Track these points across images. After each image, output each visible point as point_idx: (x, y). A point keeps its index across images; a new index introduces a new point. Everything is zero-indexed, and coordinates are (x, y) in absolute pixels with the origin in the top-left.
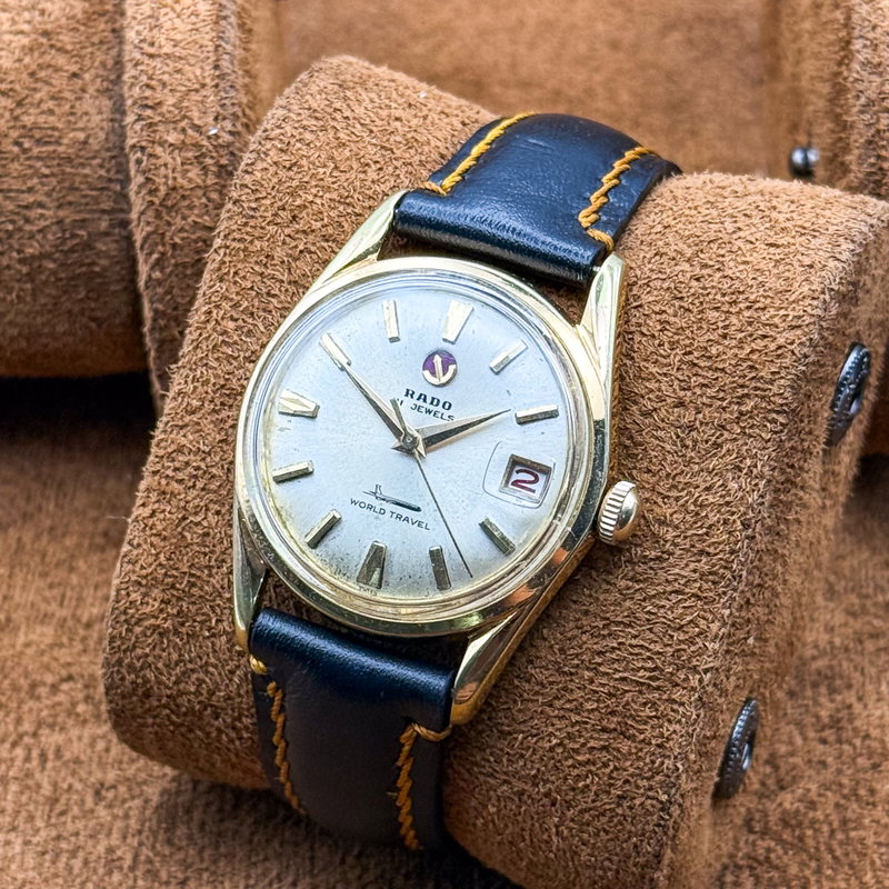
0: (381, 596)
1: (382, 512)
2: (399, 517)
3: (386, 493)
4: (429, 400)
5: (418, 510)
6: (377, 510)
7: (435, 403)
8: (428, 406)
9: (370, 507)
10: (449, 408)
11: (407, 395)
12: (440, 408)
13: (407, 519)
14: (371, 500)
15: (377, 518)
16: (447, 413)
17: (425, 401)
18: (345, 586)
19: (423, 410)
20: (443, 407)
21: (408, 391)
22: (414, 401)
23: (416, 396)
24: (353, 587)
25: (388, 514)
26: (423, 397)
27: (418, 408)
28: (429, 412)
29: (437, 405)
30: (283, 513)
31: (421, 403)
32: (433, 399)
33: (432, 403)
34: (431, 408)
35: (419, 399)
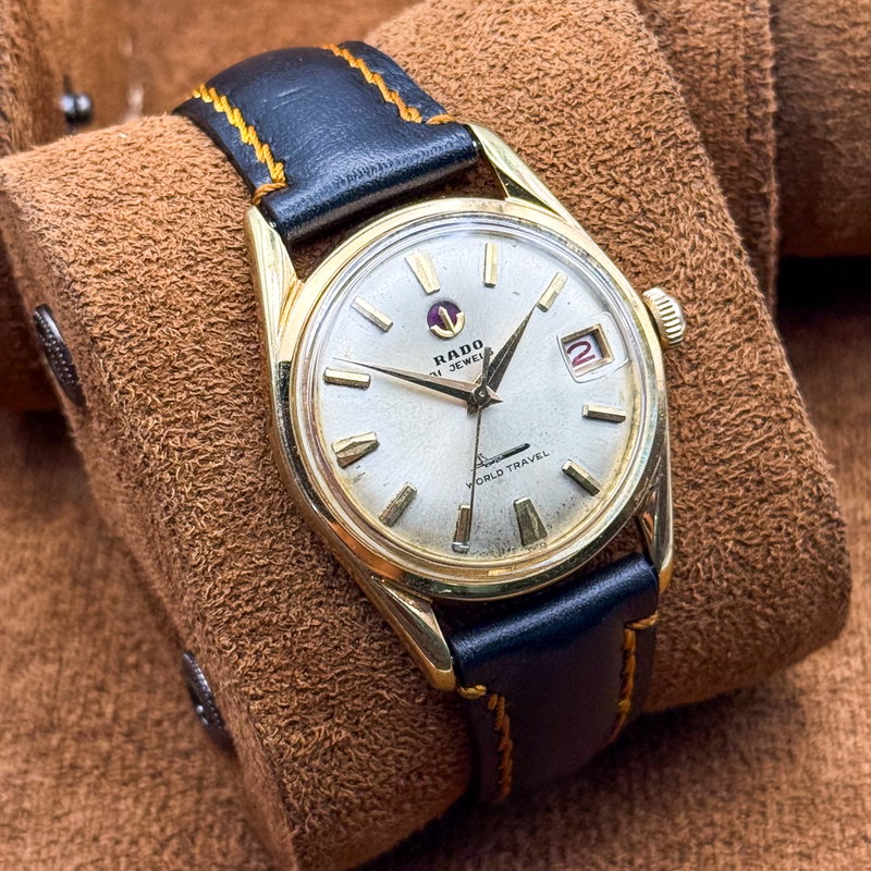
0: (551, 542)
1: (500, 473)
2: (517, 465)
3: (490, 455)
4: (459, 352)
5: (526, 447)
6: (495, 474)
7: (466, 350)
8: (463, 358)
9: (488, 478)
10: (481, 345)
11: (438, 364)
12: (473, 352)
13: (524, 462)
14: (483, 472)
15: (500, 482)
17: (457, 356)
18: (517, 559)
19: (462, 364)
20: (476, 348)
21: (436, 359)
22: (449, 363)
23: (446, 358)
24: (522, 554)
25: (506, 471)
26: (452, 354)
27: (457, 366)
28: (467, 362)
29: (469, 350)
31: (455, 360)
32: (462, 348)
33: (464, 353)
34: (467, 357)
35: (450, 358)
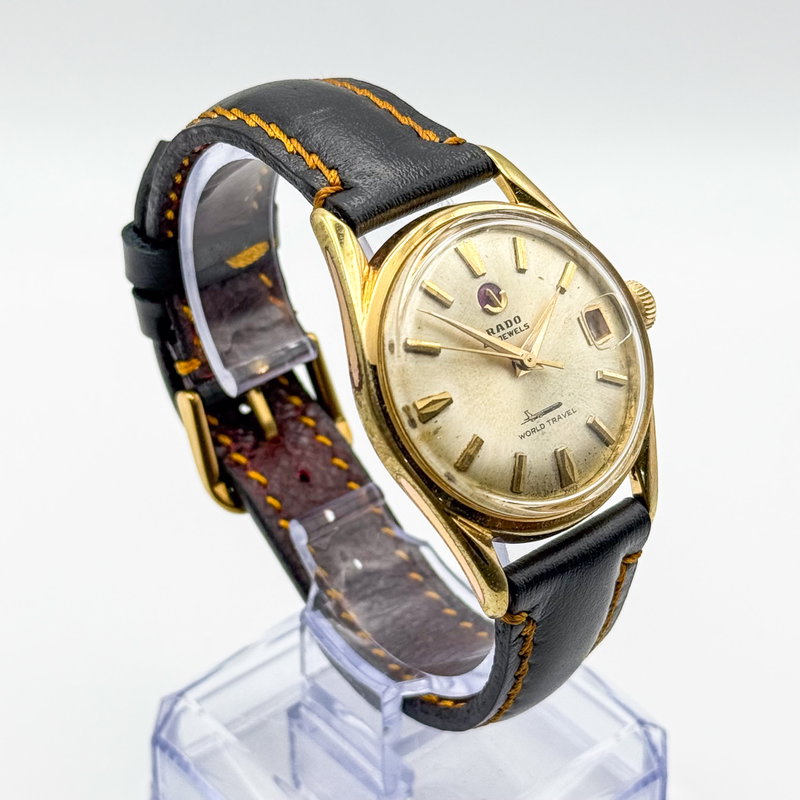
1: (542, 426)
2: (554, 420)
3: (534, 411)
4: (504, 326)
5: (559, 405)
6: (539, 427)
7: (509, 324)
8: (507, 330)
9: (534, 430)
10: (520, 320)
12: (515, 326)
13: (559, 417)
14: (531, 425)
15: (543, 433)
16: (521, 325)
17: (503, 329)
19: (507, 336)
20: (516, 322)
21: (487, 331)
22: (498, 334)
23: (495, 331)
24: (561, 495)
25: (547, 425)
26: (499, 327)
27: (504, 337)
28: (511, 334)
29: (512, 324)
31: (502, 332)
32: (506, 322)
33: (508, 327)
34: (510, 329)
35: (498, 331)
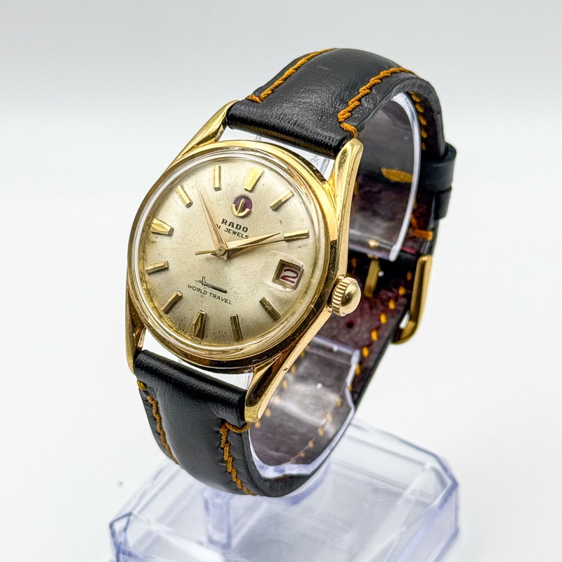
0: (203, 344)
1: (205, 293)
2: (215, 296)
3: (208, 281)
4: (235, 226)
5: (226, 292)
6: (203, 291)
7: (238, 227)
8: (234, 229)
9: (199, 290)
10: (246, 231)
11: (223, 223)
12: (241, 231)
13: (219, 298)
14: (200, 286)
15: (202, 297)
16: (245, 234)
17: (233, 227)
19: (232, 232)
20: (243, 230)
21: (223, 220)
22: (227, 226)
23: (228, 224)
25: (208, 295)
26: (232, 224)
27: (229, 231)
28: (234, 233)
29: (239, 229)
30: (151, 292)
31: (230, 228)
32: (238, 225)
33: (236, 228)
34: (236, 230)
